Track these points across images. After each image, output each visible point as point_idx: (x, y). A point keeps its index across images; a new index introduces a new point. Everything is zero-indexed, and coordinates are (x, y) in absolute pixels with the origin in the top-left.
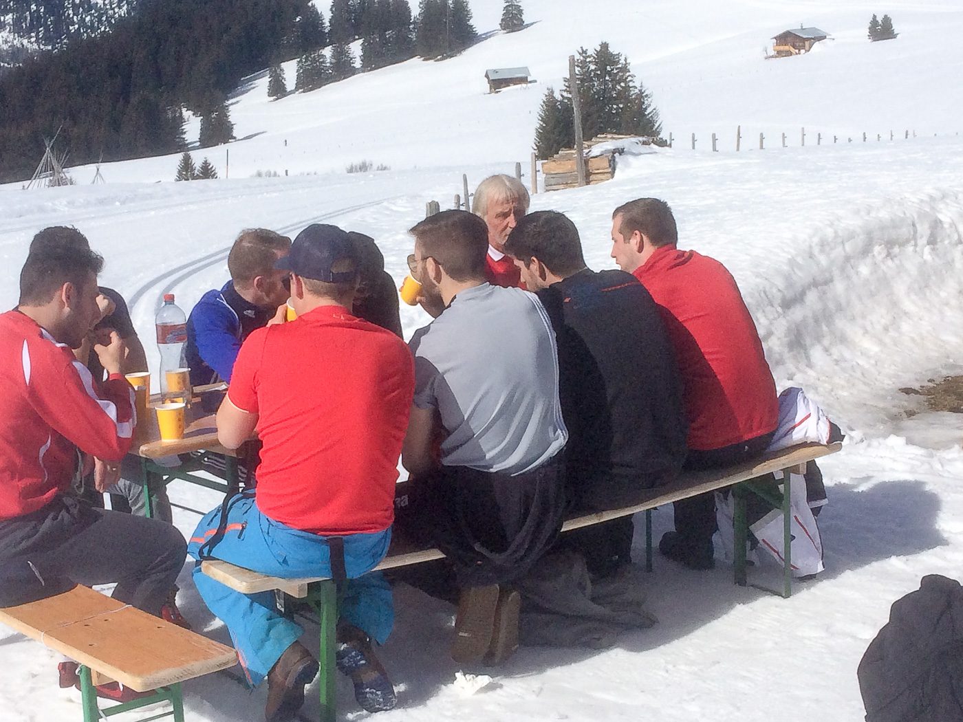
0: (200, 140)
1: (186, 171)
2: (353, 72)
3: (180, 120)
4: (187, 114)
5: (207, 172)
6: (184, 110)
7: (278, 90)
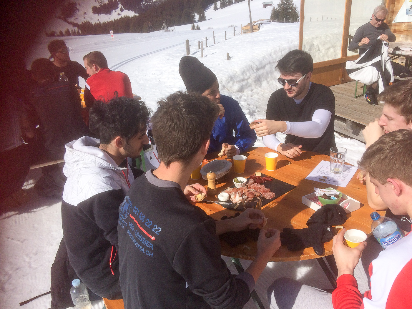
0: (199, 20)
1: (193, 28)
2: (233, 3)
3: (194, 16)
4: (196, 14)
5: (198, 28)
6: (195, 13)
7: (216, 8)
